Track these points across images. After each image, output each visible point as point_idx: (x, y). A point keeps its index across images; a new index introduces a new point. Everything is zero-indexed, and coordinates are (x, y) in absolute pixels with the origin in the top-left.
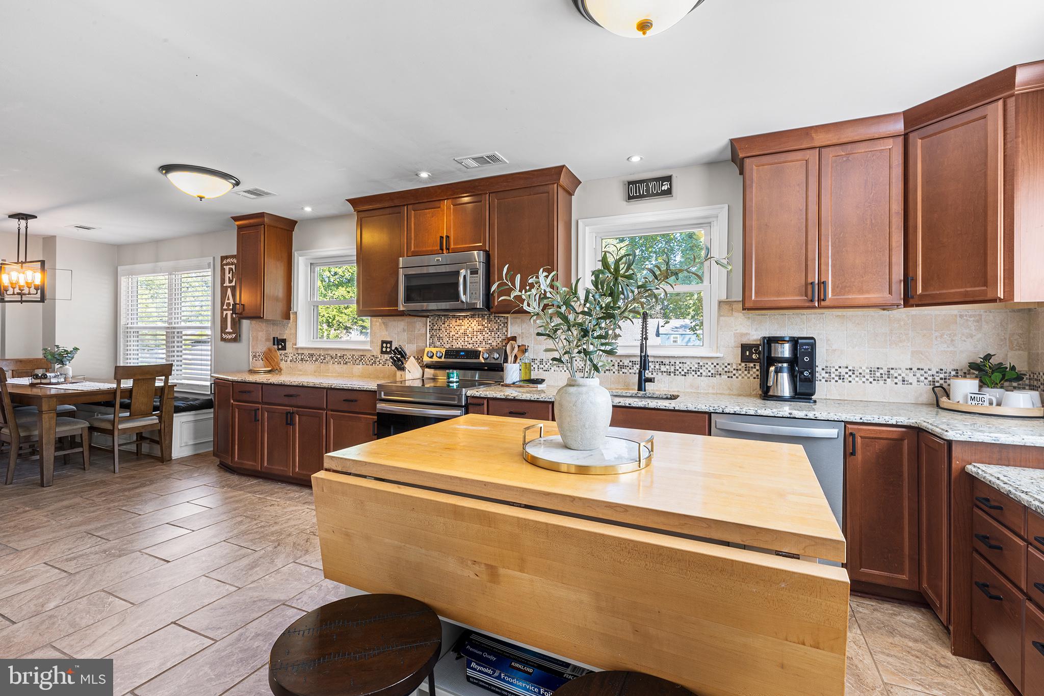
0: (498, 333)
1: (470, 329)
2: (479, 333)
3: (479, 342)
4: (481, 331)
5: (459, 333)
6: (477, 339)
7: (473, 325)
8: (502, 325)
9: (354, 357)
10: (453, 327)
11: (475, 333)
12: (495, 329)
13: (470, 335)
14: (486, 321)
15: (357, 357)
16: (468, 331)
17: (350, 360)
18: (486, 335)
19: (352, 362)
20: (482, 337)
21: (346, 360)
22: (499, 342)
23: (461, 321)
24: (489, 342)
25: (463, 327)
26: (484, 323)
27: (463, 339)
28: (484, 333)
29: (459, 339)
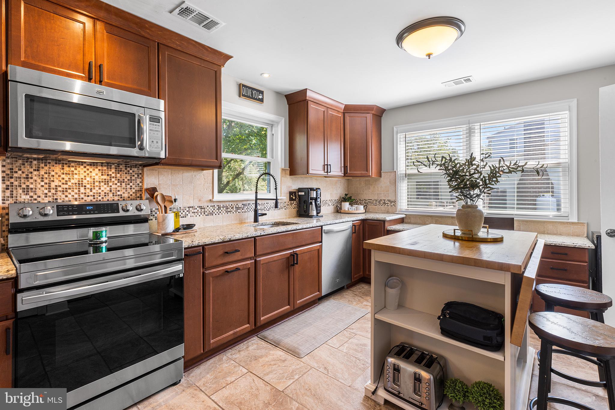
0: (131, 184)
1: (88, 179)
2: (102, 184)
3: (102, 193)
4: (106, 182)
5: (69, 184)
6: (100, 191)
7: (93, 174)
8: (136, 176)
10: (56, 176)
11: (97, 184)
12: (126, 180)
13: (88, 186)
14: (113, 170)
16: (85, 181)
18: (114, 186)
20: (108, 188)
22: (131, 193)
23: (73, 169)
24: (119, 193)
25: (75, 176)
26: (110, 173)
27: (76, 191)
28: (110, 184)
29: (69, 191)
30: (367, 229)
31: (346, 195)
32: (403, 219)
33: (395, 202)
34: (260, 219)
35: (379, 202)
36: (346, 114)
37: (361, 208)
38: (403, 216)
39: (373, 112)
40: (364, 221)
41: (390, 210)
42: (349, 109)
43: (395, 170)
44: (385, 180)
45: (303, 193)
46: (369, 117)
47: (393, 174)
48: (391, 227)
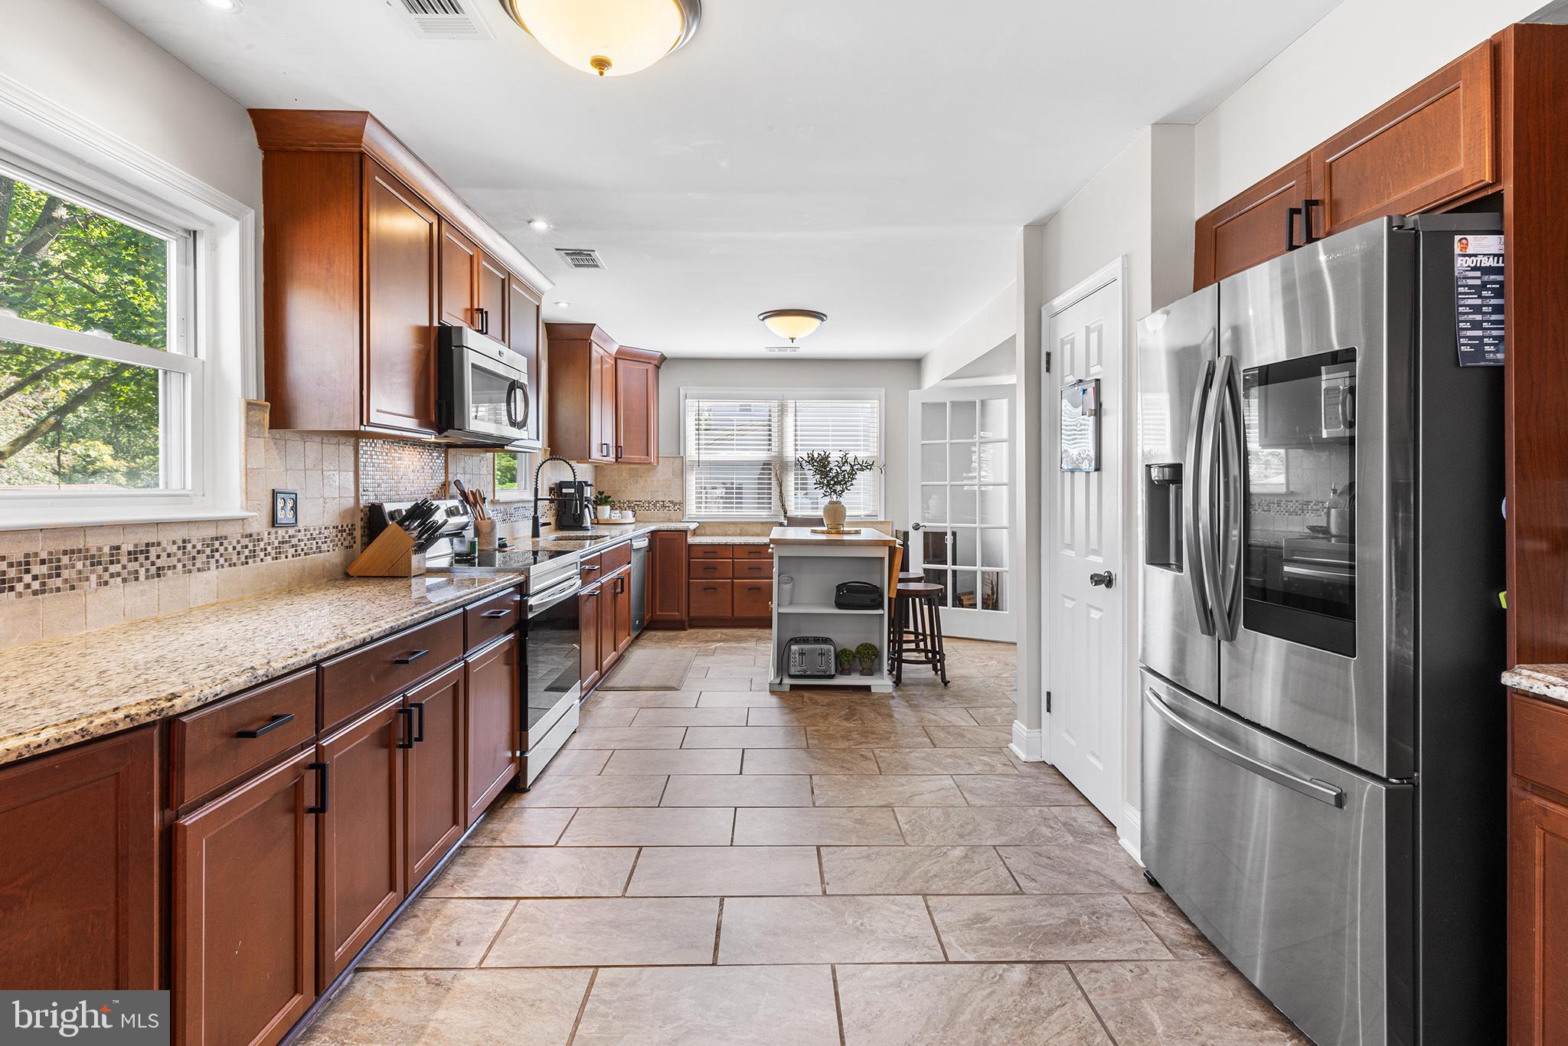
9: (189, 546)
15: (199, 547)
17: (173, 561)
19: (179, 566)
21: (159, 563)
30: (658, 546)
31: (601, 493)
33: (680, 504)
35: (655, 505)
36: (619, 361)
37: (631, 516)
38: (697, 524)
39: (654, 362)
40: (653, 533)
41: (673, 517)
42: (622, 355)
43: (682, 455)
44: (663, 471)
45: (571, 490)
46: (651, 368)
47: (678, 461)
48: (691, 540)
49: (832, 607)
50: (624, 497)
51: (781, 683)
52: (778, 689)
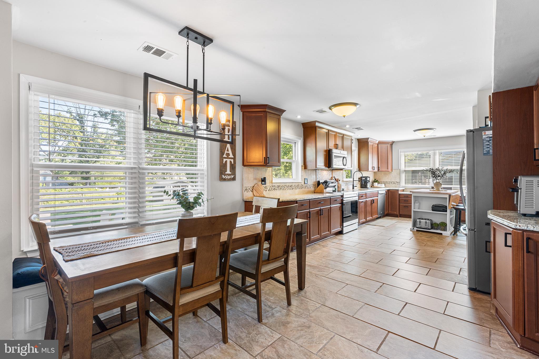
15: (296, 186)
21: (293, 188)
30: (390, 194)
31: (375, 179)
32: (403, 190)
33: (399, 182)
34: (355, 187)
35: (391, 183)
36: (379, 145)
37: (383, 185)
38: (404, 188)
39: (390, 143)
40: (388, 190)
41: (397, 186)
42: (380, 143)
43: (399, 168)
44: (394, 173)
45: (364, 179)
46: (389, 145)
47: (398, 170)
48: (400, 193)
49: (431, 211)
50: (382, 181)
51: (413, 229)
52: (413, 230)
